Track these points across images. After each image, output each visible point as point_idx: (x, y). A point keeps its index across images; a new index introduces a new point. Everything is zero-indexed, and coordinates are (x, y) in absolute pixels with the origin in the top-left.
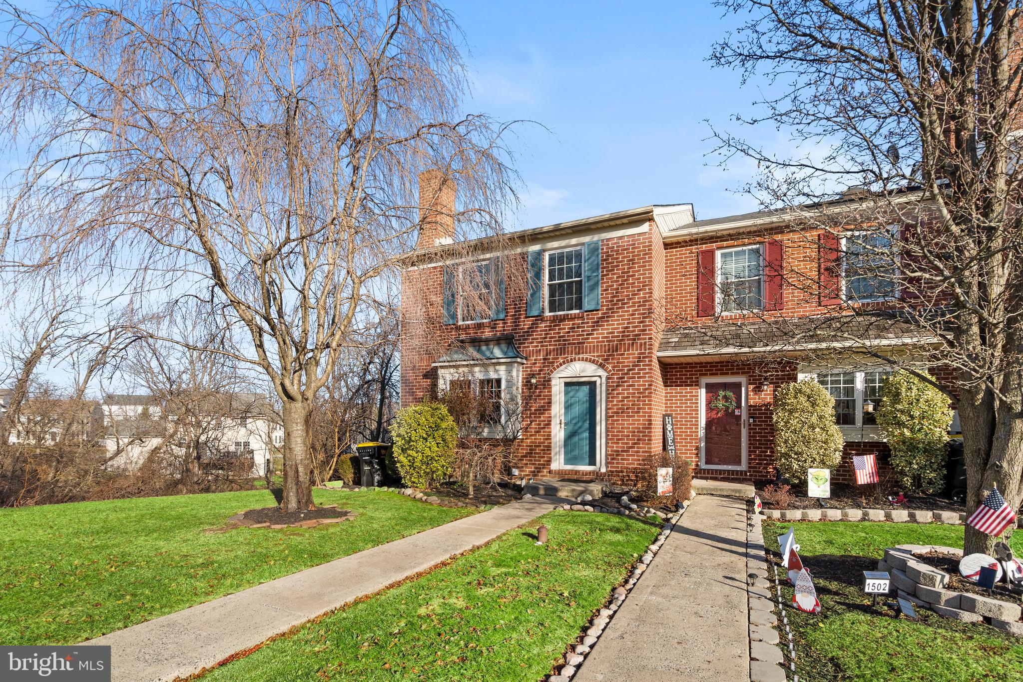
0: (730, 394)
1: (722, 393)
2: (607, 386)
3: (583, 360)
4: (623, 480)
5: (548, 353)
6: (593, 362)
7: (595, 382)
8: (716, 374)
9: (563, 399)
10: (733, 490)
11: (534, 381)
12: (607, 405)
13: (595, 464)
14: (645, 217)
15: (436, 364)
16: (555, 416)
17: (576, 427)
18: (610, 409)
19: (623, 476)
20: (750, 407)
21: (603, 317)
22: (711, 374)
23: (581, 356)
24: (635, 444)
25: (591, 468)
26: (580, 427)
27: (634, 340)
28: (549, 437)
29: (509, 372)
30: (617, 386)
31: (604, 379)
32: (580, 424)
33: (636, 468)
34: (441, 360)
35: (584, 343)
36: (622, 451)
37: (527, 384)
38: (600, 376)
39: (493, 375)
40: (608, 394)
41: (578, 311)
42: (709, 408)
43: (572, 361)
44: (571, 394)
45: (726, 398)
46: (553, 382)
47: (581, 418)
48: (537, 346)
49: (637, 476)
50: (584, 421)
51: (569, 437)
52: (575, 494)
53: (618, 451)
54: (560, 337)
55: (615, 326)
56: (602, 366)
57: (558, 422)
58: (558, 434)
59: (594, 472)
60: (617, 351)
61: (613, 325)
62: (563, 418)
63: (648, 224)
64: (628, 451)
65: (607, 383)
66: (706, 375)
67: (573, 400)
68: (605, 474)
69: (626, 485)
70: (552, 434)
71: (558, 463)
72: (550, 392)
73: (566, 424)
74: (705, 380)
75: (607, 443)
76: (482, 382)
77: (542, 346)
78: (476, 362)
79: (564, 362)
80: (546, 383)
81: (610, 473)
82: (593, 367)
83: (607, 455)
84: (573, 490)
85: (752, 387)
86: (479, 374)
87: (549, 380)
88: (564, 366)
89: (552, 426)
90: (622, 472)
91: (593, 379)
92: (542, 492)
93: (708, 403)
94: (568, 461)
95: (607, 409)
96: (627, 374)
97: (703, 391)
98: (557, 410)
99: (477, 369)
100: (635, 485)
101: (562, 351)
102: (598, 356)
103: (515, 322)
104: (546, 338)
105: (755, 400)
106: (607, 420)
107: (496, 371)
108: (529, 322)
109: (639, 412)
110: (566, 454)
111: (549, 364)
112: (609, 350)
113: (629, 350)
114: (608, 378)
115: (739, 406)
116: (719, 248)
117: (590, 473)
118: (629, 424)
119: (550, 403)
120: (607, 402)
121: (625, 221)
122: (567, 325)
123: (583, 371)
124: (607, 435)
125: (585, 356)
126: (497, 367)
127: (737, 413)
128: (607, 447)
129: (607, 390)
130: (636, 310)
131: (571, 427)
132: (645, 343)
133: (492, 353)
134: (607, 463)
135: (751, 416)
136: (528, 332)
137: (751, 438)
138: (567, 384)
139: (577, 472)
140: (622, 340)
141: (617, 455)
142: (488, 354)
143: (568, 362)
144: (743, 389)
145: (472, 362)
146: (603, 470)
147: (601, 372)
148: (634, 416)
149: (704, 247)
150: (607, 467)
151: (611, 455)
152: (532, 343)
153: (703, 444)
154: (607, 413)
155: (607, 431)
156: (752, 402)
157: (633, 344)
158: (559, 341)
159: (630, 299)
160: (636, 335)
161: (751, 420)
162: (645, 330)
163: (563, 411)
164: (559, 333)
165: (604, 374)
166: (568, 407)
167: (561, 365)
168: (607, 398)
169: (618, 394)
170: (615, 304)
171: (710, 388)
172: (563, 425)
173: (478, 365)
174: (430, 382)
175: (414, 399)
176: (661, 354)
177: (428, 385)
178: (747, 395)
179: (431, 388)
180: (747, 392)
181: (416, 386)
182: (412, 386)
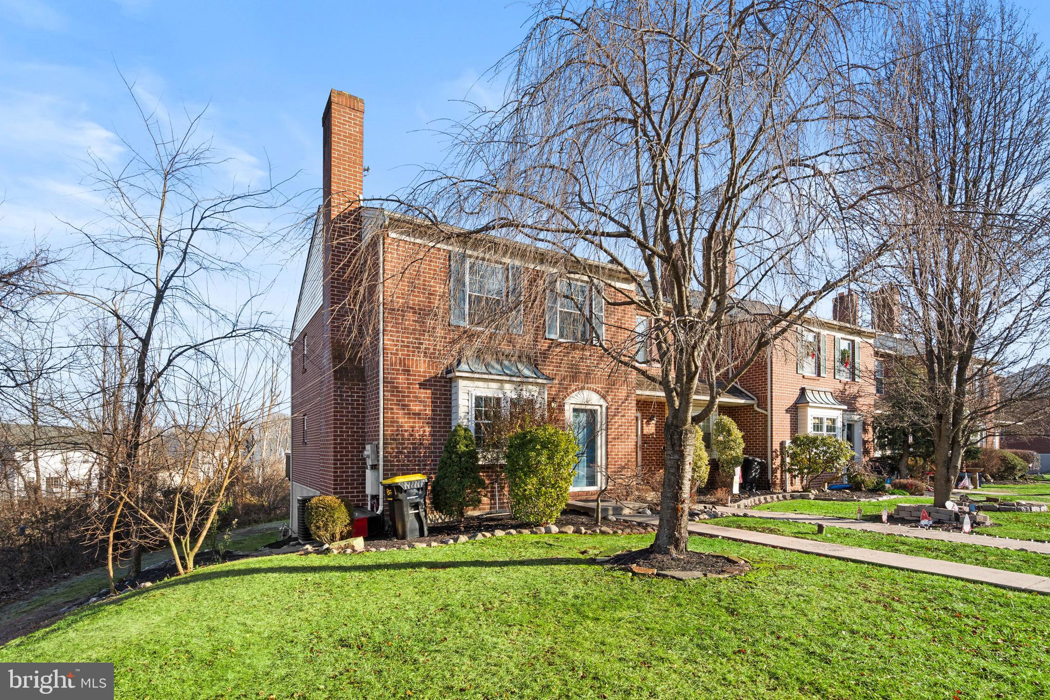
2: (607, 415)
3: (590, 389)
5: (563, 378)
6: (598, 392)
7: (597, 411)
9: (572, 424)
11: (552, 404)
13: (596, 485)
18: (610, 435)
23: (589, 385)
27: (625, 378)
30: (614, 415)
31: (604, 409)
35: (591, 374)
38: (601, 406)
40: (607, 422)
43: (581, 389)
44: (578, 418)
46: (567, 407)
48: (554, 370)
54: (572, 365)
56: (604, 397)
60: (614, 385)
65: (607, 412)
72: (563, 416)
77: (558, 371)
79: (576, 390)
80: (561, 408)
82: (597, 397)
86: (510, 391)
87: (564, 405)
88: (575, 393)
91: (594, 407)
96: (620, 406)
99: (509, 387)
101: (574, 378)
102: (602, 388)
104: (561, 363)
107: (529, 391)
108: (546, 345)
111: (565, 390)
112: (609, 384)
113: (622, 386)
114: (607, 408)
120: (607, 429)
122: (578, 355)
123: (588, 400)
125: (593, 386)
126: (531, 387)
129: (607, 418)
132: (632, 382)
136: (546, 354)
138: (575, 410)
140: (618, 377)
143: (578, 389)
147: (602, 402)
152: (549, 366)
155: (607, 453)
157: (625, 381)
158: (572, 368)
160: (628, 374)
162: (632, 371)
164: (572, 361)
165: (605, 404)
167: (573, 391)
168: (607, 425)
169: (614, 422)
173: (510, 381)
174: (433, 394)
175: (405, 414)
176: (638, 392)
177: (428, 398)
178: (642, 427)
179: (432, 402)
180: (642, 424)
181: (408, 397)
182: (403, 396)
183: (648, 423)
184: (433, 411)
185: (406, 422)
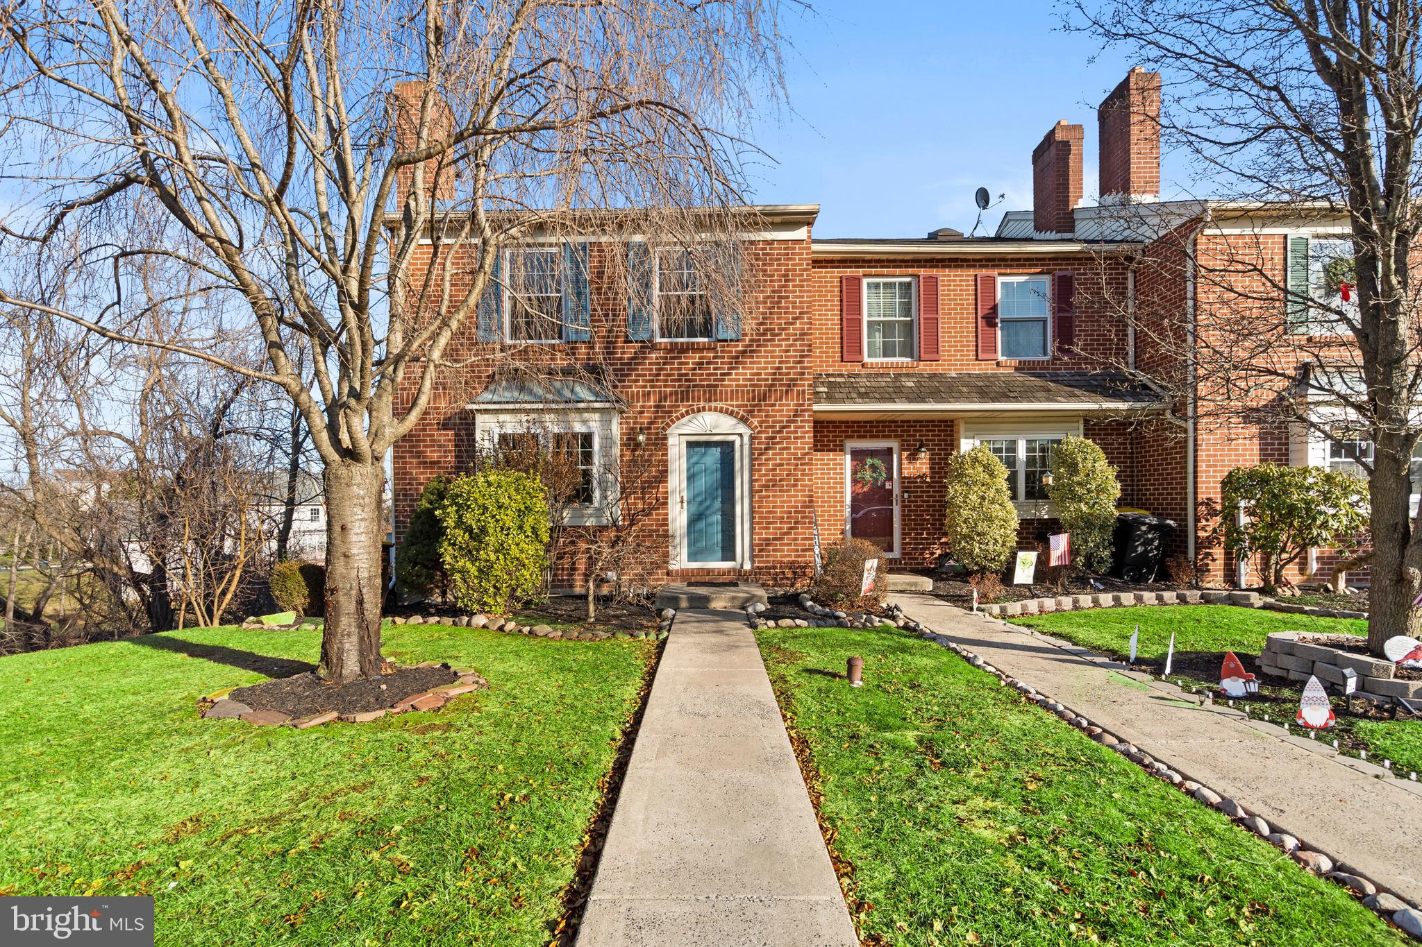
0: (877, 462)
1: (869, 461)
2: (751, 449)
3: (716, 410)
4: (775, 579)
5: (663, 398)
6: (731, 414)
7: (733, 443)
8: (865, 437)
9: (684, 466)
10: (908, 584)
11: (641, 438)
12: (751, 475)
13: (734, 559)
14: (806, 219)
15: (475, 407)
16: (674, 491)
17: (702, 508)
18: (756, 480)
19: (776, 574)
20: (903, 479)
21: (745, 352)
22: (859, 437)
23: (713, 404)
24: (791, 528)
25: (728, 565)
26: (708, 508)
27: (789, 385)
28: (664, 522)
29: (606, 424)
30: (766, 449)
31: (746, 440)
32: (708, 503)
33: (793, 562)
34: (480, 399)
35: (717, 386)
36: (774, 539)
37: (630, 442)
38: (740, 435)
39: (579, 428)
40: (752, 460)
41: (706, 340)
42: (855, 481)
43: (699, 411)
44: (695, 459)
45: (874, 468)
46: (671, 441)
47: (710, 494)
48: (645, 387)
49: (794, 573)
50: (715, 498)
51: (693, 521)
52: (737, 603)
53: (768, 539)
54: (680, 375)
55: (762, 365)
56: (744, 420)
57: (678, 500)
58: (678, 517)
59: (734, 570)
60: (765, 400)
61: (760, 363)
62: (685, 494)
63: (805, 228)
64: (781, 539)
65: (751, 444)
66: (852, 437)
67: (697, 468)
68: (750, 572)
69: (780, 586)
70: (670, 517)
71: (681, 560)
72: (666, 455)
73: (689, 503)
74: (851, 444)
75: (752, 529)
76: (558, 438)
77: (652, 387)
78: (548, 406)
79: (687, 413)
80: (660, 442)
81: (757, 571)
82: (731, 421)
83: (752, 546)
84: (733, 598)
85: (905, 454)
86: (553, 425)
87: (665, 438)
88: (687, 418)
89: (670, 506)
90: (774, 567)
91: (731, 438)
92: (684, 604)
93: (854, 473)
94: (692, 556)
95: (751, 481)
96: (779, 432)
97: (848, 457)
98: (677, 482)
99: (547, 417)
100: (792, 585)
101: (684, 396)
102: (738, 406)
103: (606, 348)
104: (658, 375)
105: (910, 470)
106: (751, 496)
107: (584, 422)
108: (631, 350)
109: (796, 485)
110: (689, 546)
111: (664, 414)
112: (754, 399)
113: (781, 399)
114: (752, 438)
115: (890, 478)
116: (865, 276)
117: (729, 572)
118: (783, 502)
119: (666, 471)
120: (751, 471)
121: (778, 219)
122: (693, 358)
123: (716, 427)
124: (752, 518)
125: (719, 405)
126: (586, 415)
127: (888, 486)
128: (752, 533)
129: (752, 454)
130: (791, 345)
131: (694, 508)
132: (804, 392)
133: (572, 391)
134: (752, 557)
135: (905, 490)
136: (630, 364)
137: (904, 517)
138: (690, 445)
139: (709, 571)
140: (772, 385)
141: (767, 545)
142: (567, 393)
143: (693, 411)
144: (895, 457)
145: (541, 406)
146: (747, 566)
147: (742, 429)
148: (789, 491)
149: (849, 272)
150: (753, 562)
151: (758, 545)
152: (637, 381)
153: (848, 527)
154: (751, 487)
155: (752, 511)
156: (906, 473)
157: (787, 392)
158: (680, 380)
159: (783, 329)
160: (792, 380)
161: (906, 495)
162: (803, 374)
163: (684, 484)
164: (680, 369)
165: (747, 432)
166: (691, 478)
167: (683, 416)
168: (752, 465)
169: (767, 460)
170: (765, 334)
171: (856, 454)
172: (685, 505)
173: (551, 411)
174: (456, 435)
175: (420, 463)
176: (816, 407)
177: (450, 441)
178: (900, 464)
179: (456, 446)
180: (900, 460)
181: (424, 441)
182: (417, 441)
183: (913, 457)
184: (456, 457)
185: (422, 473)
